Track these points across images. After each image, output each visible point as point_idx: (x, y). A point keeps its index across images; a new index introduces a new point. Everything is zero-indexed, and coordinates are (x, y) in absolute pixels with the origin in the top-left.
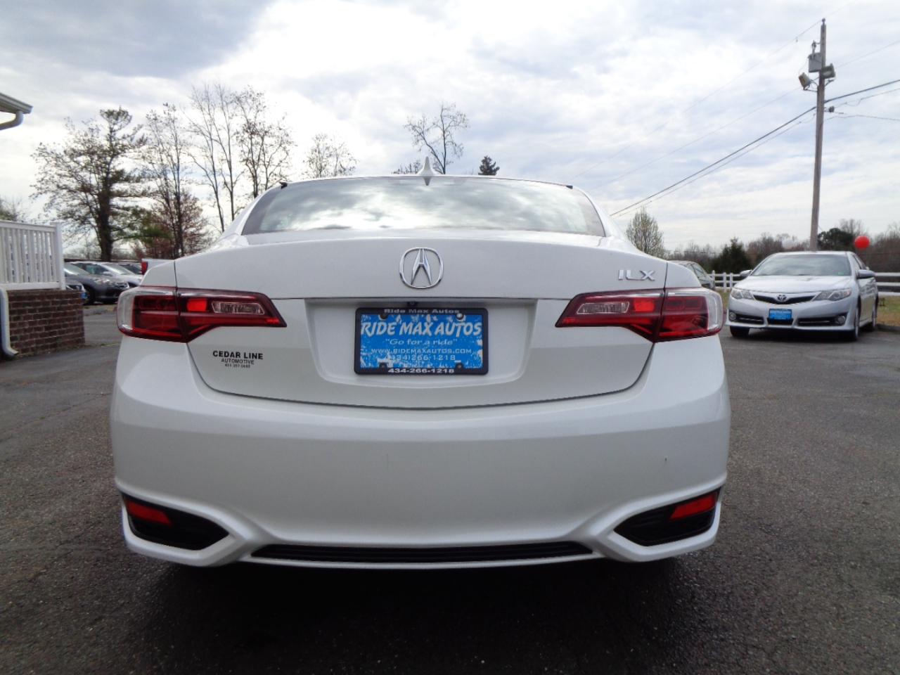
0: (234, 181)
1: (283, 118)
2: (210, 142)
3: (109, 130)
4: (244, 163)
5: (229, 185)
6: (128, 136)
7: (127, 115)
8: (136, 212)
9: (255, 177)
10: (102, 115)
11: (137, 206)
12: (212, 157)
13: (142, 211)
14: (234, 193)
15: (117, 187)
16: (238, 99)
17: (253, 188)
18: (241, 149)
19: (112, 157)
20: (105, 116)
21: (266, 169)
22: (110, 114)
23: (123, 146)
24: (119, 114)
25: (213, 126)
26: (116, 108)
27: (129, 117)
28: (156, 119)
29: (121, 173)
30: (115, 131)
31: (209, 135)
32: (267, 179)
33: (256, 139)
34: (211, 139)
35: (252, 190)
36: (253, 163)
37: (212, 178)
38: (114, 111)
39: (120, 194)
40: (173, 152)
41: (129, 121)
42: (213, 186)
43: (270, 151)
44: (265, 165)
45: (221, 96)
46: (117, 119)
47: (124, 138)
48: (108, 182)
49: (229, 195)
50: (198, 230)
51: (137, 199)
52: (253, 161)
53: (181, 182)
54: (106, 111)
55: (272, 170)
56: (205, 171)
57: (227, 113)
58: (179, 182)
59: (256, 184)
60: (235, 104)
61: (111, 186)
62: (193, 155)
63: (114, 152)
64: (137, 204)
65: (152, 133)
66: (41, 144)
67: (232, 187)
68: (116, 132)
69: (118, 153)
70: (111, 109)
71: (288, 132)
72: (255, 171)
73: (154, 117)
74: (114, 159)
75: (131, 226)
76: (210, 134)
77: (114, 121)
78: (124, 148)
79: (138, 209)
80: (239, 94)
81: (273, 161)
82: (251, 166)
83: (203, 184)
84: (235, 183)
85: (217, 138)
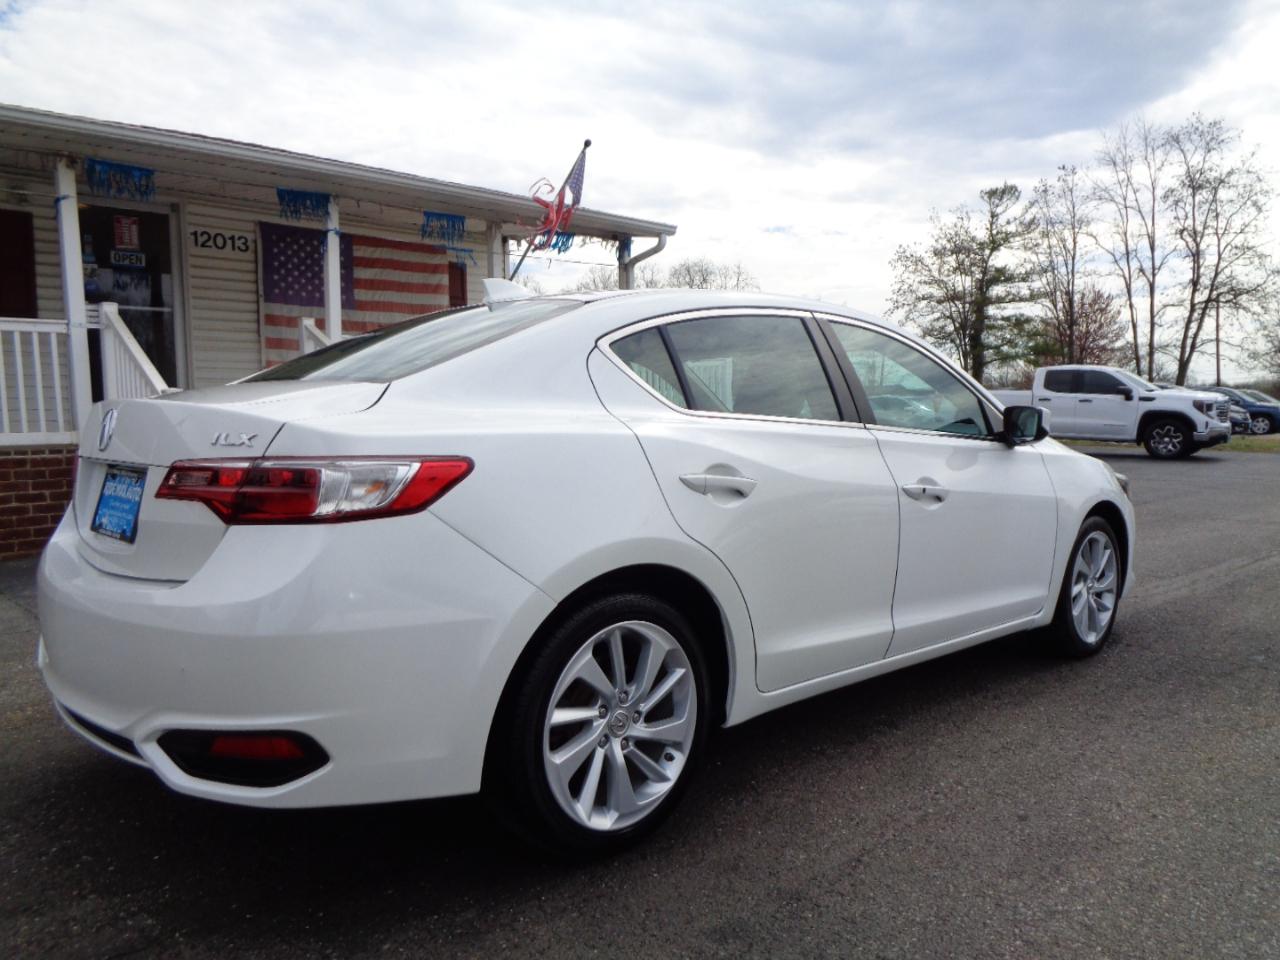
0: (1157, 264)
1: (1253, 154)
2: (1123, 211)
3: (989, 215)
4: (1178, 236)
5: (1149, 272)
6: (1015, 219)
7: (1016, 190)
8: (1019, 323)
9: (1196, 255)
10: (982, 197)
11: (1022, 315)
12: (1125, 234)
13: (1028, 320)
14: (1156, 284)
15: (997, 290)
16: (1176, 139)
17: (1191, 271)
18: (1174, 214)
19: (993, 249)
20: (986, 197)
21: (1219, 240)
22: (992, 193)
23: (1007, 234)
24: (1003, 192)
25: (1130, 187)
26: (999, 184)
27: (1017, 194)
28: (1045, 191)
29: (1001, 271)
30: (997, 215)
31: (1123, 202)
32: (1220, 255)
33: (1204, 195)
34: (1126, 207)
35: (1189, 275)
36: (1194, 234)
37: (1123, 264)
38: (997, 189)
39: (1000, 300)
40: (1067, 234)
41: (1017, 198)
42: (1125, 278)
43: (1226, 210)
44: (1217, 234)
45: (1146, 139)
46: (1001, 200)
47: (1008, 223)
48: (984, 285)
49: (1147, 287)
50: (1112, 342)
51: (1022, 304)
52: (1195, 232)
53: (1077, 276)
54: (988, 189)
55: (1229, 241)
56: (1114, 255)
57: (1152, 164)
58: (1073, 275)
59: (1196, 269)
60: (1168, 147)
61: (987, 289)
62: (1094, 234)
63: (995, 244)
64: (1022, 311)
65: (1040, 211)
66: (900, 246)
67: (1154, 275)
68: (1000, 216)
69: (1000, 245)
70: (994, 187)
71: (1262, 174)
72: (1198, 245)
73: (1043, 188)
74: (994, 253)
75: (1010, 343)
76: (1125, 200)
77: (997, 201)
78: (1007, 238)
79: (1022, 319)
80: (1175, 131)
81: (1233, 225)
82: (1189, 239)
83: (1110, 274)
84: (1159, 268)
85: (1134, 204)
